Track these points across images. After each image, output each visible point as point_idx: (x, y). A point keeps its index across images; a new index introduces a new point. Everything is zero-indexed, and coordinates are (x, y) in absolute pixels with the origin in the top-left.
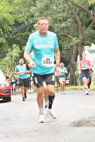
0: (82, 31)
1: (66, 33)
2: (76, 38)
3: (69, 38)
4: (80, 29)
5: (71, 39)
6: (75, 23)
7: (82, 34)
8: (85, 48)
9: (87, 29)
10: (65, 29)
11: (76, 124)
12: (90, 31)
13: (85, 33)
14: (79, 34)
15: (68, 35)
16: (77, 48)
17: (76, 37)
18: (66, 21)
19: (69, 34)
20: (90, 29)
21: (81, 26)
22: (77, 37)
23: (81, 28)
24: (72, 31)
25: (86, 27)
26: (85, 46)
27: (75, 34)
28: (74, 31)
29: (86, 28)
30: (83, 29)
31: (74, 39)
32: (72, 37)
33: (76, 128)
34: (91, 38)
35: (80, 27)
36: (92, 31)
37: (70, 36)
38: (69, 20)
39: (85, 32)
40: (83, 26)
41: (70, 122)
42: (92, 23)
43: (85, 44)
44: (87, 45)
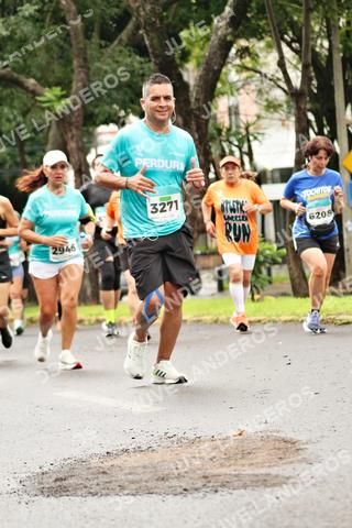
0: (85, 59)
1: (14, 69)
2: (57, 91)
3: (27, 89)
4: (74, 50)
5: (34, 93)
6: (55, 24)
7: (87, 74)
8: (100, 134)
9: (109, 50)
10: (9, 48)
11: (49, 482)
12: (120, 59)
13: (99, 69)
14: (72, 71)
15: (22, 78)
16: (62, 136)
17: (57, 85)
18: (15, 12)
19: (29, 75)
20: (121, 51)
21: (81, 37)
22: (65, 85)
23: (82, 46)
24: (42, 59)
25: (103, 43)
26: (98, 125)
27: (53, 71)
28: (53, 58)
29: (106, 46)
30: (92, 51)
31: (49, 94)
32: (39, 88)
33: (48, 500)
34: (126, 93)
35: (78, 42)
36: (129, 60)
37: (32, 81)
38: (28, 9)
39: (98, 64)
40: (88, 37)
41: (23, 476)
42: (130, 26)
43: (101, 118)
44: (106, 122)
